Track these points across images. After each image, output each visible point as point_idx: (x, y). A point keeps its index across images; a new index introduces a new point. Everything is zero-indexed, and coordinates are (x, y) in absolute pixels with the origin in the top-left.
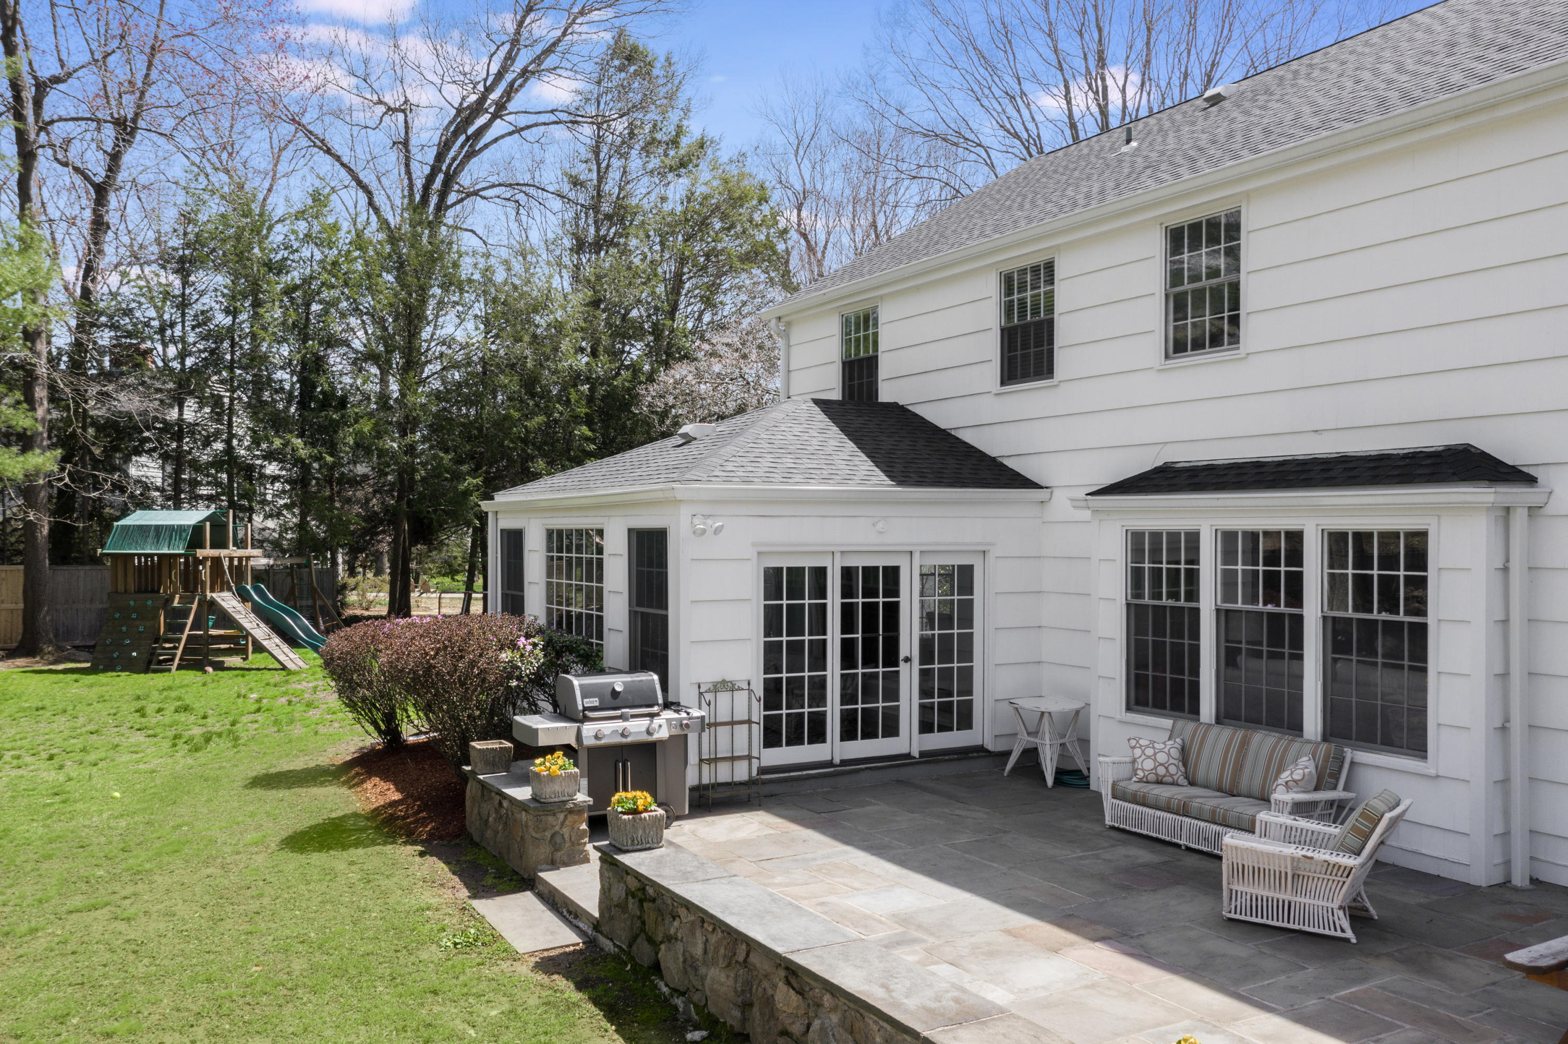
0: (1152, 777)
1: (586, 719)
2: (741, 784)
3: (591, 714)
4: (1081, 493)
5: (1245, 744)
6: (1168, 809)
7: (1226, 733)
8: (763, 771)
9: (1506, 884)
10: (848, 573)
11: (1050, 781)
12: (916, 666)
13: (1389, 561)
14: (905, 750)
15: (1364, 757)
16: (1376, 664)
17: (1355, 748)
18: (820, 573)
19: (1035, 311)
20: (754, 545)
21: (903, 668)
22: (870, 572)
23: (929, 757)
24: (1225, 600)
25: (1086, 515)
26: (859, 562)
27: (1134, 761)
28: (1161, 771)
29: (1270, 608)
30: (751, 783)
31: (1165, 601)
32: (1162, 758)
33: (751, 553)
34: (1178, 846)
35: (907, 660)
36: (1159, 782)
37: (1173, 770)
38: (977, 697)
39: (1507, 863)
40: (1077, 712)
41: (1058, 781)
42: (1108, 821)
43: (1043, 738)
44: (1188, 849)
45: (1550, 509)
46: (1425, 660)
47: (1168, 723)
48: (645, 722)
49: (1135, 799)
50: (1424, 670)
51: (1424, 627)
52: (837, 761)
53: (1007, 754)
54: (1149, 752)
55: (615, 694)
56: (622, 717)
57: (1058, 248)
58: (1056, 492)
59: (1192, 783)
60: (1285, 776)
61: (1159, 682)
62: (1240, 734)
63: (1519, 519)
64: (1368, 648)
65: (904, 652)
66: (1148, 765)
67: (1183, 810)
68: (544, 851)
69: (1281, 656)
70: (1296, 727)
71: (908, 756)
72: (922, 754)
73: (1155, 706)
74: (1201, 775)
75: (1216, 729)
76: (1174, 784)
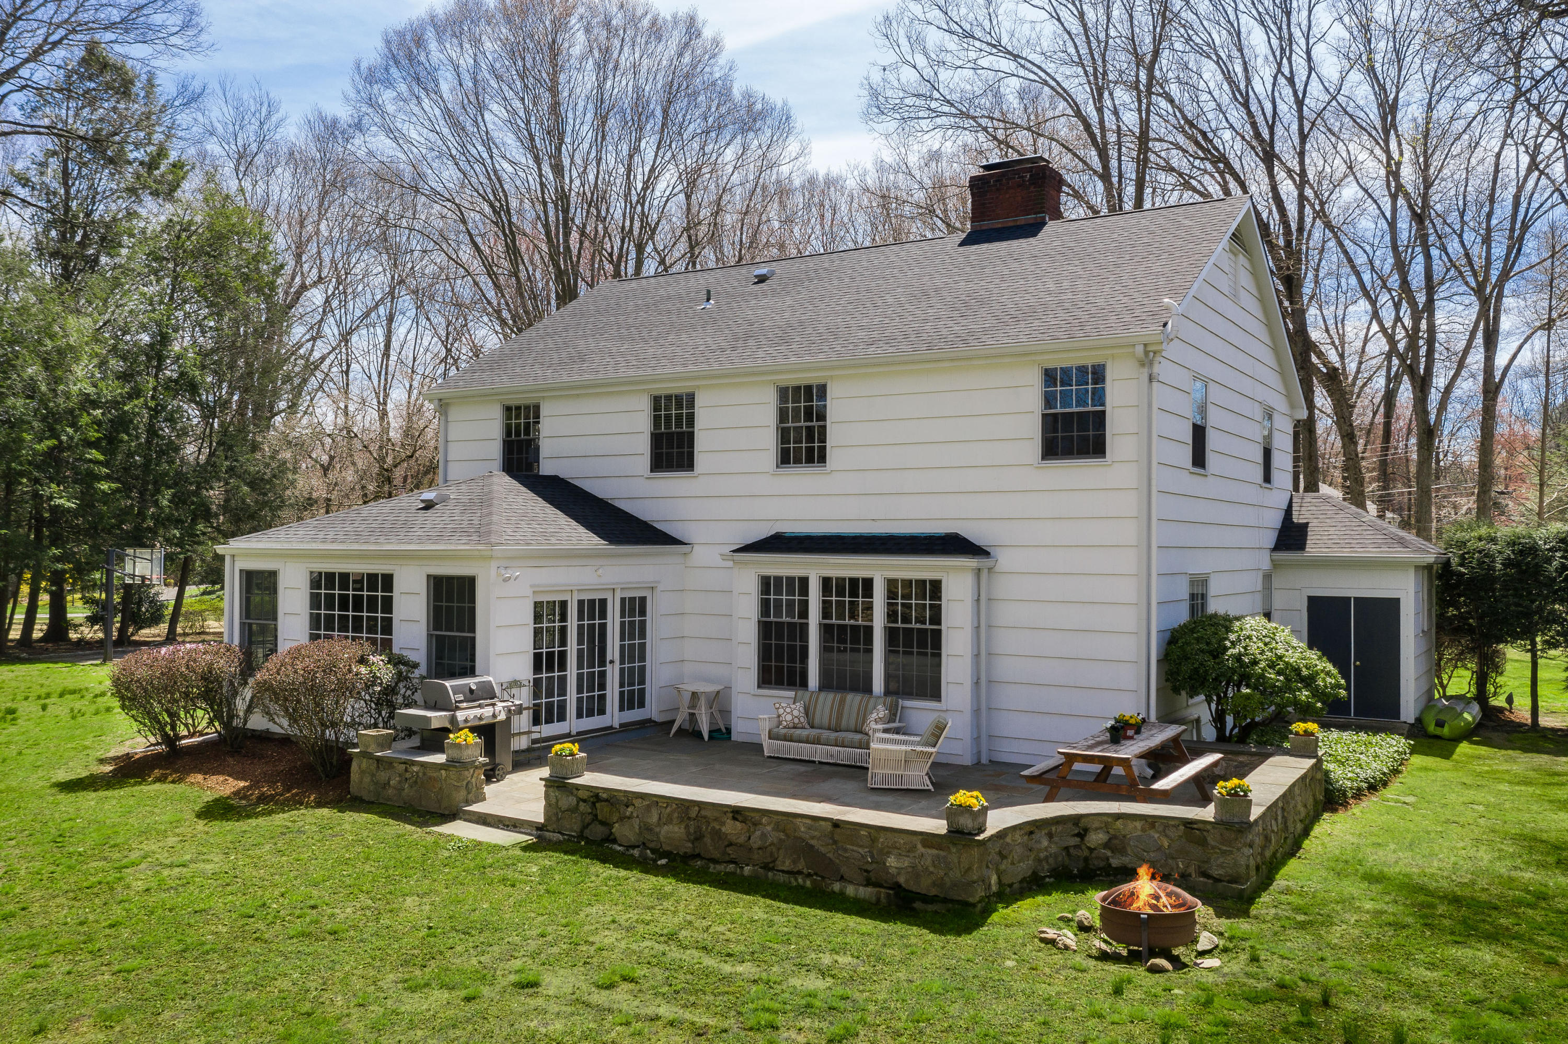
0: (791, 725)
1: (458, 708)
2: (523, 751)
3: (461, 705)
4: (727, 549)
5: (842, 702)
6: (807, 742)
7: (830, 697)
8: (534, 741)
9: (979, 763)
10: (581, 603)
11: (706, 737)
12: (617, 666)
13: (906, 596)
14: (609, 724)
15: (908, 703)
16: (912, 653)
17: (903, 699)
18: (564, 604)
19: (679, 424)
20: (531, 586)
21: (609, 668)
22: (592, 602)
23: (626, 727)
24: (824, 618)
25: (730, 564)
26: (586, 597)
27: (779, 716)
28: (796, 721)
29: (852, 622)
30: (528, 750)
31: (784, 619)
32: (796, 713)
33: (529, 592)
34: (814, 762)
35: (612, 662)
36: (795, 728)
37: (802, 719)
38: (647, 686)
39: (979, 752)
40: (718, 692)
41: (711, 737)
42: (766, 754)
43: (700, 709)
44: (820, 763)
45: (997, 569)
46: (940, 649)
47: (791, 694)
48: (490, 709)
49: (785, 738)
50: (939, 655)
51: (939, 632)
52: (574, 732)
53: (673, 722)
54: (788, 710)
55: (471, 691)
56: (480, 706)
57: (698, 387)
58: (696, 547)
59: (812, 727)
60: (874, 715)
61: (780, 670)
62: (839, 696)
63: (984, 574)
64: (908, 644)
65: (609, 658)
66: (789, 718)
67: (817, 741)
68: (463, 793)
69: (858, 650)
70: (868, 689)
71: (611, 728)
72: (621, 725)
73: (776, 683)
74: (817, 721)
75: (823, 695)
76: (803, 728)
